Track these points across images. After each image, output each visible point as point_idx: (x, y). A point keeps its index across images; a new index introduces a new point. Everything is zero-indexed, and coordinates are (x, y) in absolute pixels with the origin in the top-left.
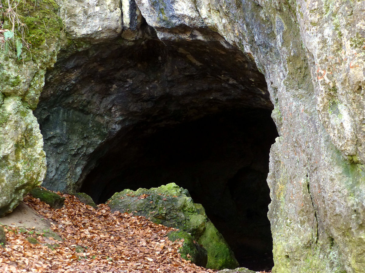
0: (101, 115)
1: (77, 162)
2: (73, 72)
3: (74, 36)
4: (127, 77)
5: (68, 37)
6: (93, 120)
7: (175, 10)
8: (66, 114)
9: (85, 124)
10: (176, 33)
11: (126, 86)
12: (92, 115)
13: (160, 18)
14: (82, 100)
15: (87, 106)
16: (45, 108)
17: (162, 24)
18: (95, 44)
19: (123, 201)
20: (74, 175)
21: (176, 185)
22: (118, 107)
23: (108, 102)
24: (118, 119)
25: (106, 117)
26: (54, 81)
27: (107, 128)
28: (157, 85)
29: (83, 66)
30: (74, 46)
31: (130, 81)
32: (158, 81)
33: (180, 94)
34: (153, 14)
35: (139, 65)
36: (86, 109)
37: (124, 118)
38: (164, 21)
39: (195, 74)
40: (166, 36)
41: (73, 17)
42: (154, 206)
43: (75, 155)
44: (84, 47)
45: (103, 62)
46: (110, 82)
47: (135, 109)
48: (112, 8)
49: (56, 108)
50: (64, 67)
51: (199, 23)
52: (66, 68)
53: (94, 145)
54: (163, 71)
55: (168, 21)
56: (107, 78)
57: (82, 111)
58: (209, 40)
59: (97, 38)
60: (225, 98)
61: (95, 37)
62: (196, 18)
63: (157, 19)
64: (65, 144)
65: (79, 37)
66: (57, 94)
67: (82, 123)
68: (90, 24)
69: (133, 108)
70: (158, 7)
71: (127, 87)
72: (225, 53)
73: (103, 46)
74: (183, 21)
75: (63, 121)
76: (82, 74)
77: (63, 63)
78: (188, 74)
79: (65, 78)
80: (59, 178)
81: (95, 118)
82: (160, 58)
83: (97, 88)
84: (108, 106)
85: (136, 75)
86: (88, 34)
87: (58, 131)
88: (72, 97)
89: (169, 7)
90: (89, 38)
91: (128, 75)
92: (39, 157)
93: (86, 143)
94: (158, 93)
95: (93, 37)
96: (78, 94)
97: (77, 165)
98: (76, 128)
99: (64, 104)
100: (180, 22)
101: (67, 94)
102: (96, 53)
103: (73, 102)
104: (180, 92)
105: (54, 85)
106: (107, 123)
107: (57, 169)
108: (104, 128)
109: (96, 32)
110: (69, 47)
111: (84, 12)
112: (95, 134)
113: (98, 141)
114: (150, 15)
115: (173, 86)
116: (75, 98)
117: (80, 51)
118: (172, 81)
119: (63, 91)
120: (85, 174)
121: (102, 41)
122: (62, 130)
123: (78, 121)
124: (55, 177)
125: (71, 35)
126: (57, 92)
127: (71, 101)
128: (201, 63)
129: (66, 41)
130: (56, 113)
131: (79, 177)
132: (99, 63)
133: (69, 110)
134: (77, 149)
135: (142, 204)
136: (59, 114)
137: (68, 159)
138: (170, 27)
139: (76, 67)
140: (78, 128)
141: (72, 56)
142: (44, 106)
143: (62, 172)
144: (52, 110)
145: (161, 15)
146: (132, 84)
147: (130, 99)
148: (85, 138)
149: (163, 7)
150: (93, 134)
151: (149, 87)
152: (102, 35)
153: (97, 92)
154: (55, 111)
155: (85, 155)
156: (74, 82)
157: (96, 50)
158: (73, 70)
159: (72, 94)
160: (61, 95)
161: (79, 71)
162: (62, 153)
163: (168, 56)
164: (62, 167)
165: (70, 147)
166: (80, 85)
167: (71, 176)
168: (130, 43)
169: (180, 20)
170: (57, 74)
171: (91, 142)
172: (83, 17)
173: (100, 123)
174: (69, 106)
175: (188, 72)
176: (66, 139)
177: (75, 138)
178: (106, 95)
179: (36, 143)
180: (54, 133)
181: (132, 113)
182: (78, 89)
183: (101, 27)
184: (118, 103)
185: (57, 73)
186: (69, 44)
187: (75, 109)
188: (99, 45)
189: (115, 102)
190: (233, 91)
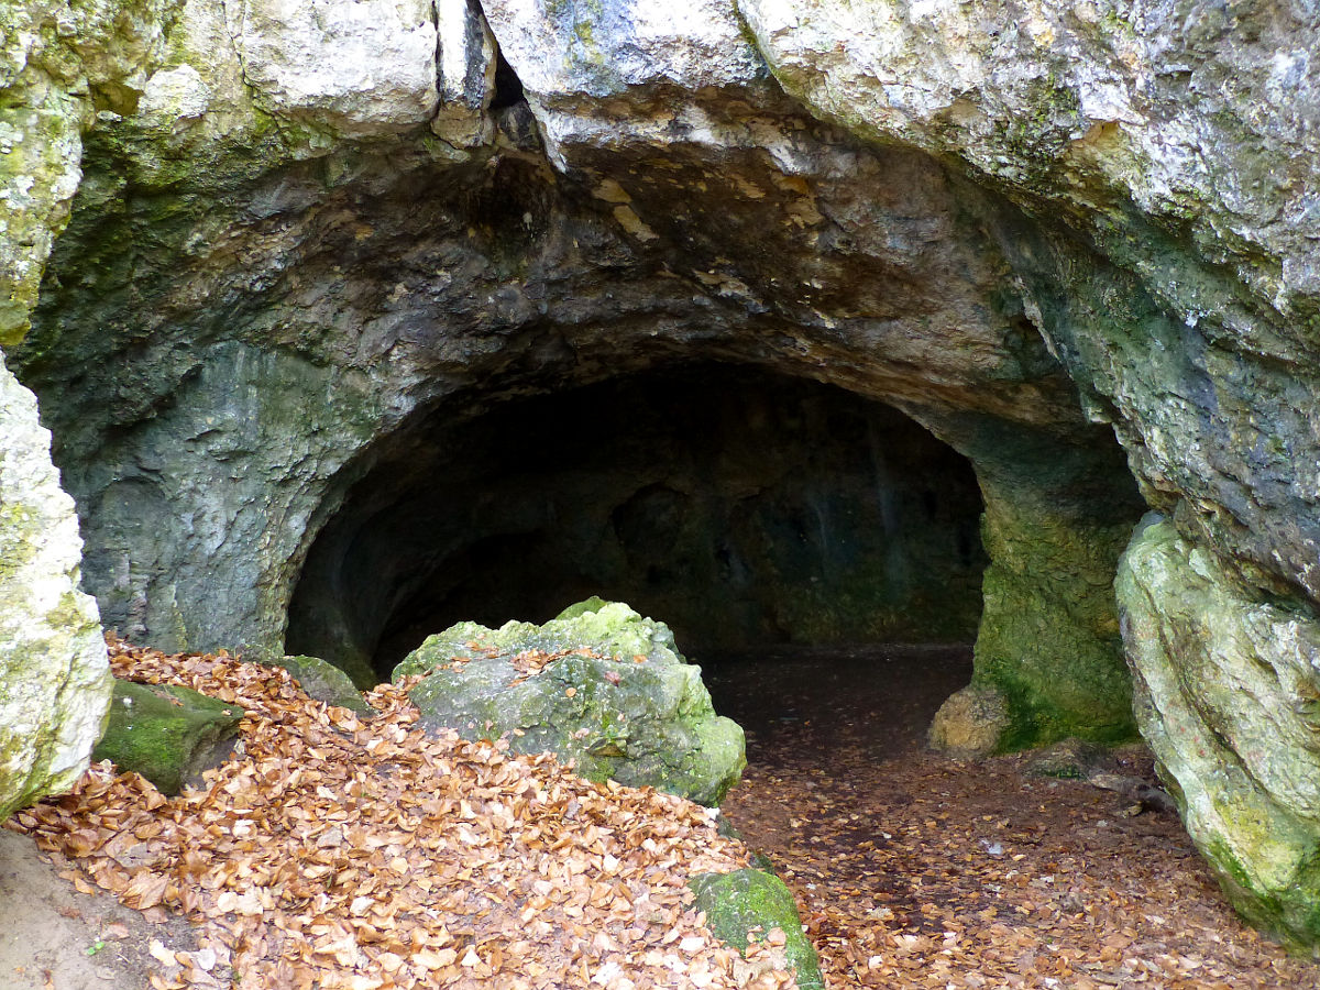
0: (361, 370)
1: (291, 502)
2: (277, 233)
3: (278, 99)
4: (439, 263)
5: (255, 102)
6: (338, 384)
7: (636, 23)
8: (256, 363)
9: (315, 394)
10: (618, 119)
11: (434, 289)
12: (334, 368)
13: (576, 56)
14: (306, 324)
15: (320, 342)
16: (184, 341)
17: (579, 83)
18: (351, 140)
19: (465, 684)
20: (282, 537)
21: (633, 614)
22: (410, 349)
23: (382, 334)
24: (407, 380)
25: (374, 376)
26: (211, 257)
27: (376, 406)
28: (518, 292)
29: (310, 218)
30: (279, 138)
31: (445, 276)
32: (521, 282)
33: (577, 320)
34: (546, 49)
35: (471, 233)
36: (316, 350)
37: (423, 378)
38: (588, 67)
39: (627, 264)
40: (582, 128)
41: (274, 29)
42: (581, 709)
43: (284, 483)
44: (313, 143)
45: (370, 208)
46: (388, 276)
47: (454, 357)
48: (410, 20)
49: (222, 344)
50: (243, 209)
51: (730, 68)
52: (252, 215)
53: (341, 452)
54: (538, 253)
55: (604, 68)
56: (381, 263)
57: (305, 356)
58: (733, 143)
59: (358, 117)
60: (689, 336)
61: (350, 112)
62: (722, 48)
63: (562, 63)
64: (253, 453)
65: (295, 103)
66: (225, 299)
67: (305, 391)
68: (332, 60)
69: (451, 351)
70: (572, 19)
71: (435, 295)
72: (762, 195)
73: (376, 151)
74: (659, 67)
75: (248, 383)
76: (305, 244)
77: (241, 195)
78: (608, 263)
79: (250, 249)
80: (238, 550)
81: (342, 376)
82: (528, 217)
83: (351, 291)
84: (379, 346)
85: (462, 259)
86: (328, 97)
87: (231, 415)
88: (274, 314)
89: (612, 16)
90: (330, 112)
91: (440, 260)
92: (46, 633)
93: (318, 448)
94: (517, 313)
95: (344, 108)
96: (294, 305)
97: (290, 511)
98: (288, 404)
99: (248, 334)
100: (647, 71)
101: (257, 304)
102: (352, 173)
103: (277, 327)
104: (577, 315)
105: (213, 268)
106: (378, 391)
107: (230, 526)
108: (368, 405)
109: (355, 93)
110: (260, 138)
111: (313, 17)
112: (343, 421)
113: (352, 441)
114: (536, 54)
115: (559, 297)
116: (283, 315)
117: (298, 158)
118: (559, 282)
119: (245, 293)
120: (315, 530)
121: (372, 132)
122: (244, 412)
123: (293, 384)
124: (224, 549)
125: (266, 96)
126: (224, 294)
127: (270, 326)
128: (654, 232)
129: (250, 115)
130: (222, 359)
131: (298, 541)
132: (359, 213)
133: (265, 352)
134: (290, 465)
135: (536, 701)
136: (232, 364)
137: (263, 495)
138: (609, 90)
139: (284, 216)
140: (295, 404)
141: (272, 175)
142: (181, 336)
143: (245, 534)
144: (211, 349)
145: (579, 46)
146: (451, 285)
147: (441, 328)
148: (315, 433)
149: (589, 16)
150: (338, 421)
151: (495, 297)
152: (376, 110)
153: (349, 303)
154: (218, 353)
155: (315, 479)
156: (279, 267)
157: (353, 164)
158: (276, 226)
159: (273, 303)
160: (236, 303)
161: (297, 229)
162: (246, 478)
163: (554, 211)
164: (246, 520)
165: (269, 460)
166: (298, 279)
167: (273, 543)
168: (457, 152)
169: (649, 64)
170: (221, 232)
171: (333, 444)
172: (308, 35)
173: (358, 391)
174: (266, 341)
175: (610, 258)
176: (258, 438)
177: (284, 434)
178: (374, 312)
179: (31, 550)
180: (219, 422)
181: (446, 367)
182: (291, 290)
183: (370, 77)
184: (409, 337)
185: (219, 228)
186: (260, 126)
187: (285, 349)
188: (364, 144)
189: (401, 333)
190: (718, 318)
